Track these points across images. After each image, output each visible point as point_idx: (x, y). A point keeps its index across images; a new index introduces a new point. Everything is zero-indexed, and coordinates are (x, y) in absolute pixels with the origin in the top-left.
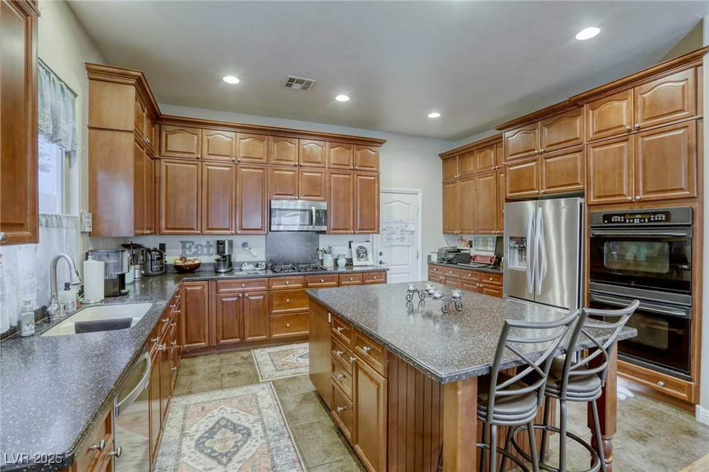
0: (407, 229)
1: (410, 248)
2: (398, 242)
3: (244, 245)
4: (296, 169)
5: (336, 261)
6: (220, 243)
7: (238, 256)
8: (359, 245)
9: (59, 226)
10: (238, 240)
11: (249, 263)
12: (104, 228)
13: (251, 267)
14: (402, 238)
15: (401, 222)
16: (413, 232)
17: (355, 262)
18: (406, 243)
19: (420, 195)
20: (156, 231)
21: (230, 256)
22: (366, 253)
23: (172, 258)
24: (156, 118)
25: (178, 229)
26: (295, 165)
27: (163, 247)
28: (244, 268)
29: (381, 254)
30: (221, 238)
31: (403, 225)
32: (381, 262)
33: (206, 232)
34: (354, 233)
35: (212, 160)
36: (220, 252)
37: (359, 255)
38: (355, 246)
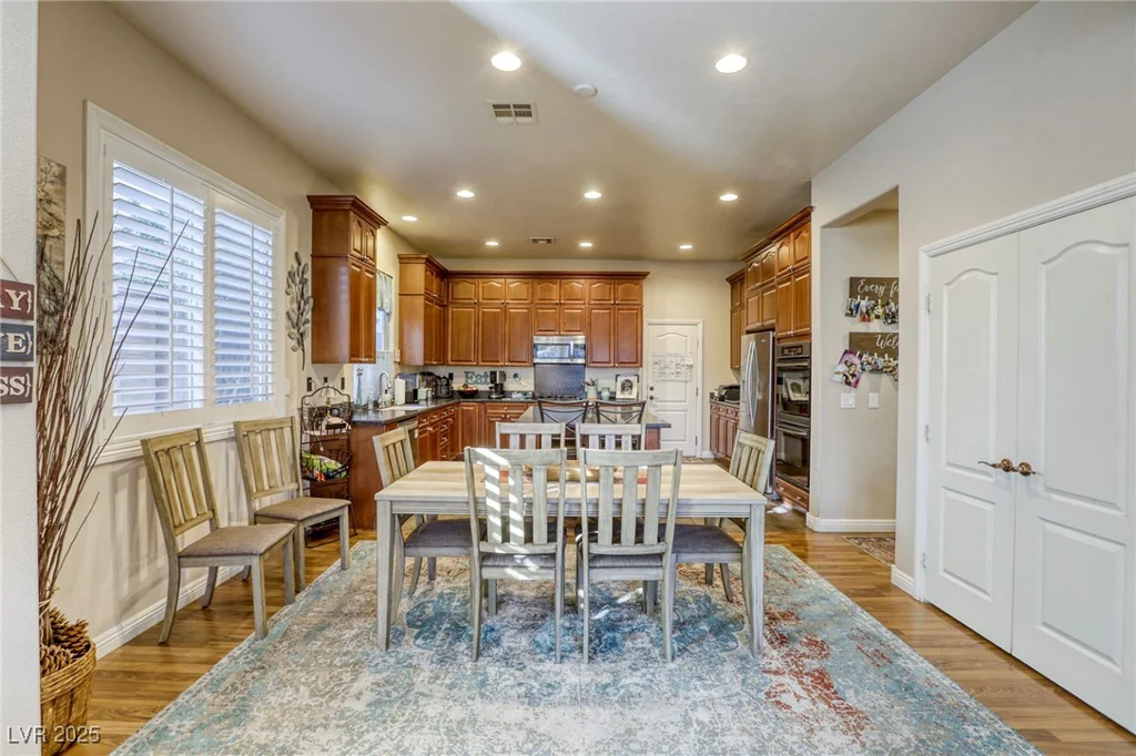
0: (682, 363)
1: (687, 384)
2: (673, 377)
3: (515, 376)
4: (558, 307)
5: (599, 393)
6: (493, 373)
7: (510, 385)
9: (383, 358)
10: (510, 372)
11: (518, 392)
12: (407, 360)
13: (520, 395)
14: (678, 373)
15: (677, 355)
16: (691, 366)
17: (619, 395)
18: (681, 378)
19: (700, 325)
20: (444, 363)
21: (502, 385)
22: (631, 387)
23: (457, 385)
24: (444, 275)
25: (461, 361)
26: (557, 304)
27: (451, 376)
28: (514, 396)
29: (652, 389)
30: (493, 369)
31: (679, 359)
32: (652, 398)
33: (481, 363)
34: (614, 366)
35: (487, 304)
36: (493, 381)
37: (623, 388)
38: (621, 379)
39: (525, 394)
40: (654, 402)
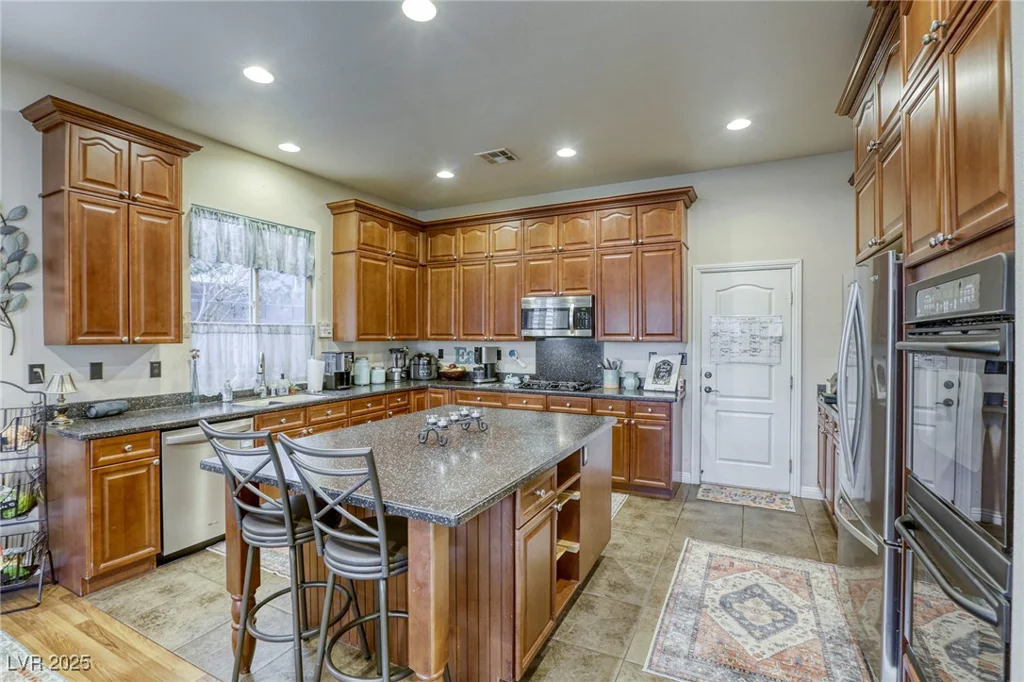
0: (763, 334)
1: (773, 369)
2: (746, 357)
3: (512, 353)
4: (555, 256)
6: (478, 351)
7: (506, 366)
8: (664, 358)
10: (505, 348)
11: (514, 375)
12: (340, 334)
13: (515, 379)
14: (755, 350)
15: (751, 321)
16: (781, 339)
17: (649, 385)
18: (760, 358)
19: (797, 269)
20: (423, 337)
21: (493, 365)
22: (669, 372)
24: (417, 228)
25: (443, 335)
26: (554, 252)
28: (507, 380)
29: (709, 375)
30: (479, 345)
31: (758, 326)
32: (709, 390)
33: (462, 337)
34: (637, 340)
35: (468, 260)
36: (479, 360)
37: (657, 375)
38: (656, 360)
39: (521, 377)
40: (712, 396)
